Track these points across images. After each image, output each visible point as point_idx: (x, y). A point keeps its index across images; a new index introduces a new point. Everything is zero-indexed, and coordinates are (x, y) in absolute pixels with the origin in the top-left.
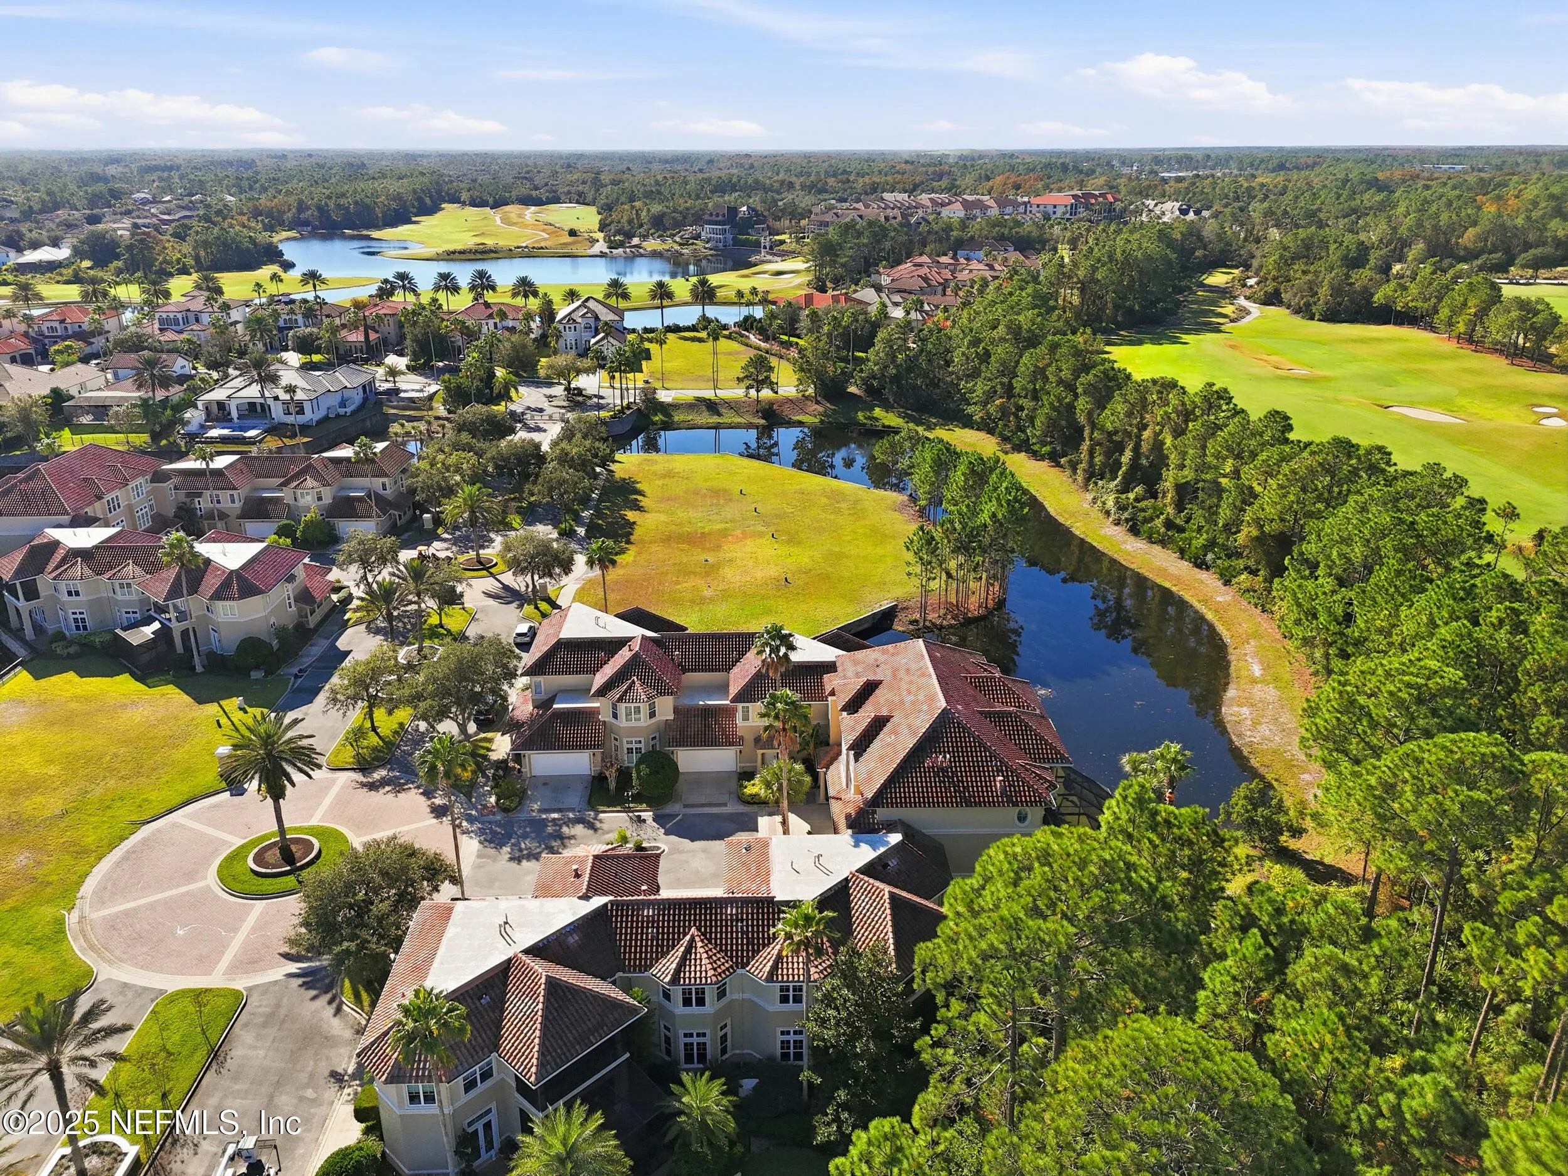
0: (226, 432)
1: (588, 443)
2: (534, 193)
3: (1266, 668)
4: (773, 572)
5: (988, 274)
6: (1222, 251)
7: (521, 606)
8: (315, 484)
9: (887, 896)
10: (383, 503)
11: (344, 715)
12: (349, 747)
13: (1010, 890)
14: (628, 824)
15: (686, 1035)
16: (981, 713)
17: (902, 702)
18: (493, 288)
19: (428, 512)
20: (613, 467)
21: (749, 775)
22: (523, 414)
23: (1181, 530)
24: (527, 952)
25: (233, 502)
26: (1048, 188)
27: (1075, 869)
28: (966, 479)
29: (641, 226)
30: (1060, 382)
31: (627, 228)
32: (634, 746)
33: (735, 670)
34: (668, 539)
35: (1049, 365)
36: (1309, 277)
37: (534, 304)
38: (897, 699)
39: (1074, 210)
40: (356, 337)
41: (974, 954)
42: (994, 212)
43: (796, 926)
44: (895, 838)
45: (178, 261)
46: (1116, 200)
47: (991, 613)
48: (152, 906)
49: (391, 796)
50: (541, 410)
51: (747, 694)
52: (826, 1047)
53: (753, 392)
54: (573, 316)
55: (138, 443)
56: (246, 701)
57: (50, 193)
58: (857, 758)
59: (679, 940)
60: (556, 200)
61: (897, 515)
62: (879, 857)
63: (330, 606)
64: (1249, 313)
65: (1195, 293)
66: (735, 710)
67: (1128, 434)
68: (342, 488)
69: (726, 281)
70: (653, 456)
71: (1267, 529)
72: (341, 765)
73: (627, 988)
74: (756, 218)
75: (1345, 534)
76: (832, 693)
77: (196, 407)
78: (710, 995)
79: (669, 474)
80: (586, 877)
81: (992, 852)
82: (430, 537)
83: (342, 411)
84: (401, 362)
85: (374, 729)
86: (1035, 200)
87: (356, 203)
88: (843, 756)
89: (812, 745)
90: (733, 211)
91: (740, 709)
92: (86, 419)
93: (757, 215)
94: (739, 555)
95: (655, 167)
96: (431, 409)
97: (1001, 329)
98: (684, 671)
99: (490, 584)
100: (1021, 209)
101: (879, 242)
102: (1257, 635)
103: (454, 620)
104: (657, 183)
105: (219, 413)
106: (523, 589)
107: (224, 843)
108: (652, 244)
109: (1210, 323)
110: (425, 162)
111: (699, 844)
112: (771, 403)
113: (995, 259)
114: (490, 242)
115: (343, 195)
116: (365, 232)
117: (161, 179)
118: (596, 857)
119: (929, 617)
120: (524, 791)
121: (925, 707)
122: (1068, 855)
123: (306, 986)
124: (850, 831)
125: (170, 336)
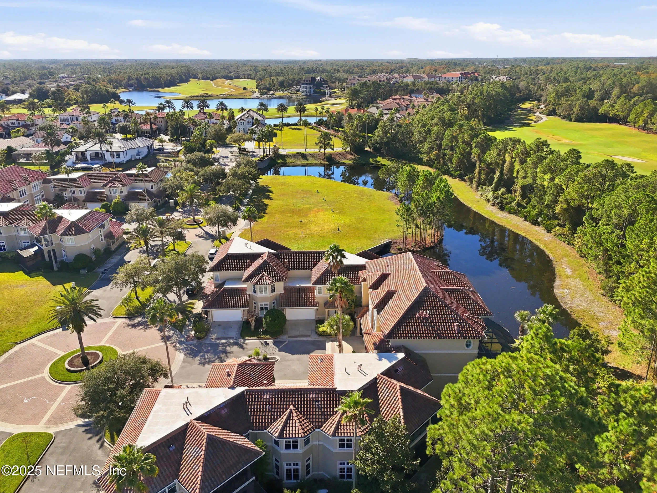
0: (84, 165)
1: (247, 169)
2: (229, 75)
3: (574, 270)
4: (332, 226)
5: (426, 103)
6: (528, 94)
7: (213, 241)
8: (120, 185)
9: (398, 388)
10: (150, 194)
11: (121, 290)
12: (123, 306)
13: (486, 393)
14: (260, 346)
15: (287, 465)
16: (444, 289)
17: (402, 284)
18: (208, 107)
19: (173, 199)
20: (259, 181)
21: (321, 322)
22: (219, 159)
23: (525, 207)
24: (198, 419)
25: (81, 193)
26: (448, 71)
27: (530, 381)
28: (424, 183)
29: (274, 86)
30: (464, 142)
31: (268, 86)
32: (264, 306)
33: (314, 269)
34: (283, 212)
35: (458, 135)
36: (569, 102)
37: (226, 113)
38: (399, 282)
39: (461, 79)
40: (147, 127)
41: (471, 437)
42: (427, 79)
43: (350, 407)
44: (401, 356)
45: (75, 99)
46: (479, 75)
47: (436, 245)
48: (13, 387)
49: (142, 331)
50: (227, 157)
51: (321, 281)
52: (366, 475)
53: (322, 150)
54: (243, 118)
55: (44, 170)
56: (76, 284)
57: (23, 73)
58: (378, 312)
59: (284, 412)
60: (239, 77)
61: (389, 201)
62: (393, 366)
63: (122, 241)
64: (542, 119)
65: (517, 111)
66: (314, 289)
67: (497, 164)
68: (133, 188)
69: (311, 107)
70: (277, 176)
71: (572, 204)
72: (119, 315)
73: (254, 439)
74: (324, 82)
75: (617, 204)
76: (364, 280)
77: (71, 154)
78: (300, 443)
79: (283, 184)
80: (233, 376)
81: (468, 367)
82: (173, 210)
83: (138, 157)
84: (166, 138)
85: (137, 298)
86: (443, 76)
87: (153, 77)
88: (370, 312)
89: (353, 306)
90: (314, 79)
91: (317, 289)
92: (23, 160)
93: (324, 81)
94: (316, 219)
95: (280, 65)
96: (178, 157)
97: (436, 120)
98: (289, 269)
99: (199, 231)
100: (438, 79)
101: (377, 90)
102: (566, 255)
103: (181, 246)
104: (281, 69)
105: (82, 157)
106: (214, 233)
107: (56, 354)
108: (279, 93)
109: (525, 123)
110: (184, 63)
111: (296, 356)
112: (331, 155)
113: (428, 97)
114: (210, 93)
115: (148, 74)
116: (156, 90)
117: (72, 69)
118: (239, 365)
119: (407, 247)
120: (209, 329)
121: (414, 286)
122: (524, 371)
123: (86, 431)
124: (376, 351)
125: (65, 126)
